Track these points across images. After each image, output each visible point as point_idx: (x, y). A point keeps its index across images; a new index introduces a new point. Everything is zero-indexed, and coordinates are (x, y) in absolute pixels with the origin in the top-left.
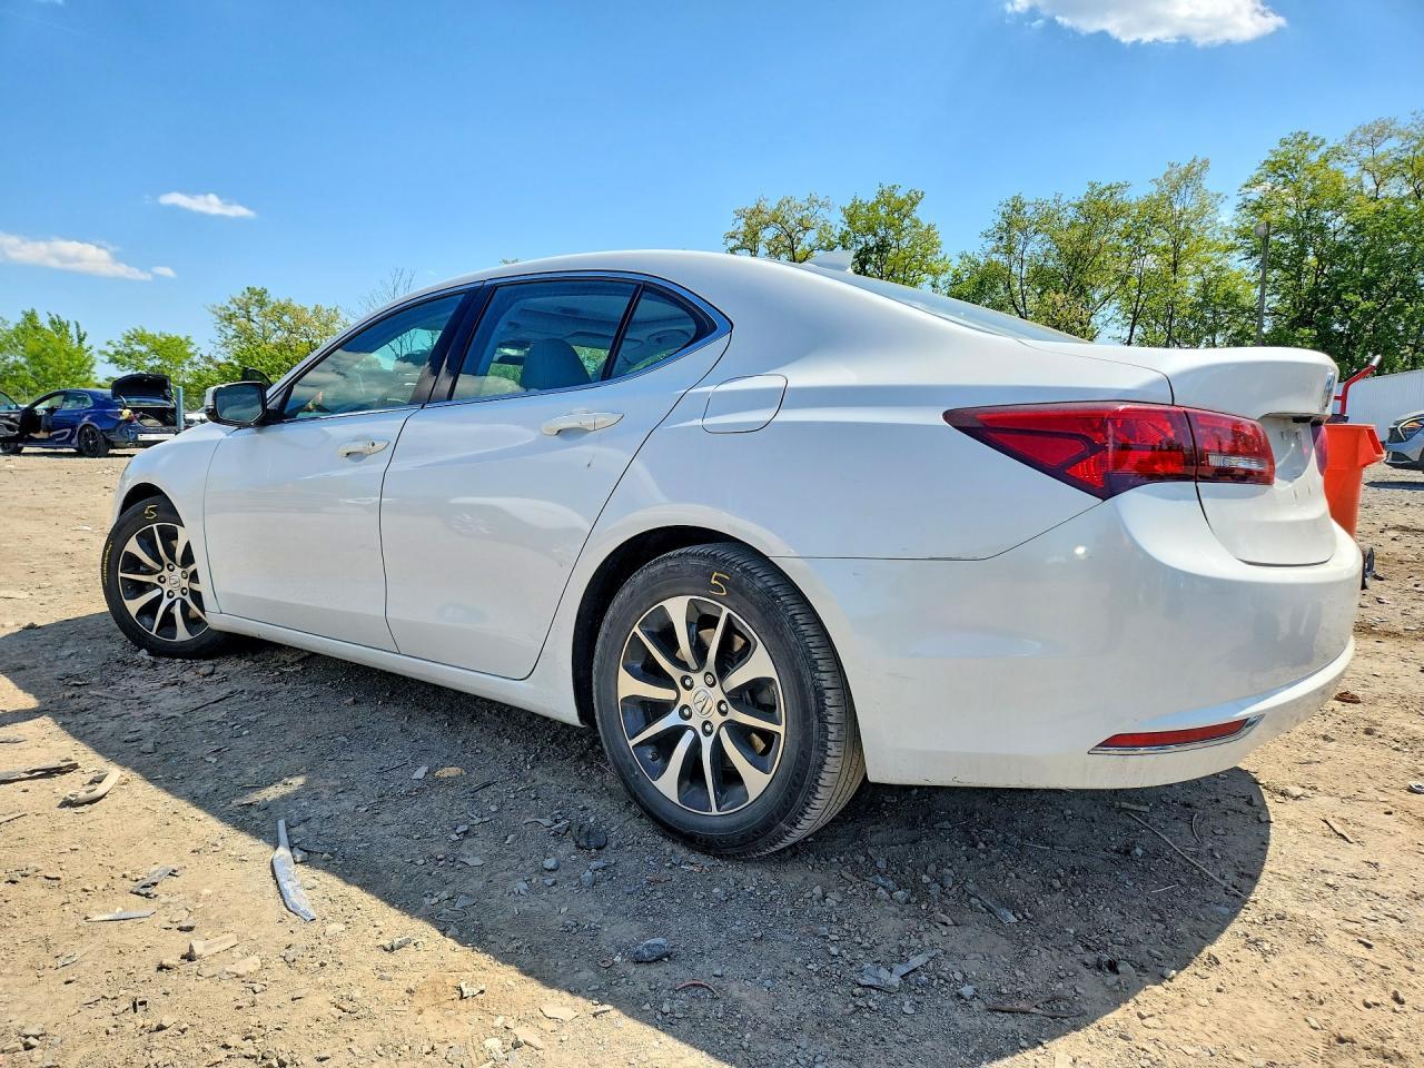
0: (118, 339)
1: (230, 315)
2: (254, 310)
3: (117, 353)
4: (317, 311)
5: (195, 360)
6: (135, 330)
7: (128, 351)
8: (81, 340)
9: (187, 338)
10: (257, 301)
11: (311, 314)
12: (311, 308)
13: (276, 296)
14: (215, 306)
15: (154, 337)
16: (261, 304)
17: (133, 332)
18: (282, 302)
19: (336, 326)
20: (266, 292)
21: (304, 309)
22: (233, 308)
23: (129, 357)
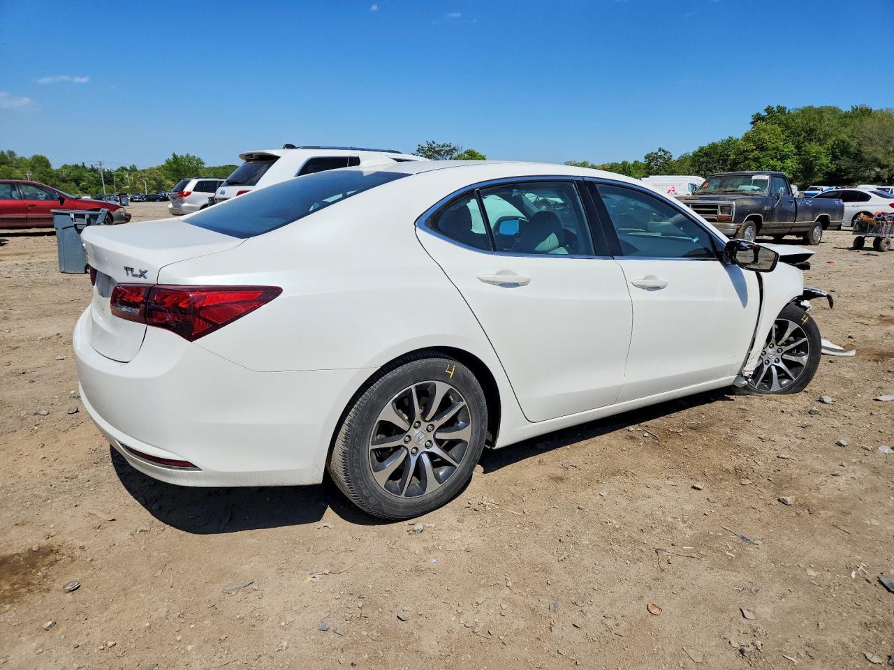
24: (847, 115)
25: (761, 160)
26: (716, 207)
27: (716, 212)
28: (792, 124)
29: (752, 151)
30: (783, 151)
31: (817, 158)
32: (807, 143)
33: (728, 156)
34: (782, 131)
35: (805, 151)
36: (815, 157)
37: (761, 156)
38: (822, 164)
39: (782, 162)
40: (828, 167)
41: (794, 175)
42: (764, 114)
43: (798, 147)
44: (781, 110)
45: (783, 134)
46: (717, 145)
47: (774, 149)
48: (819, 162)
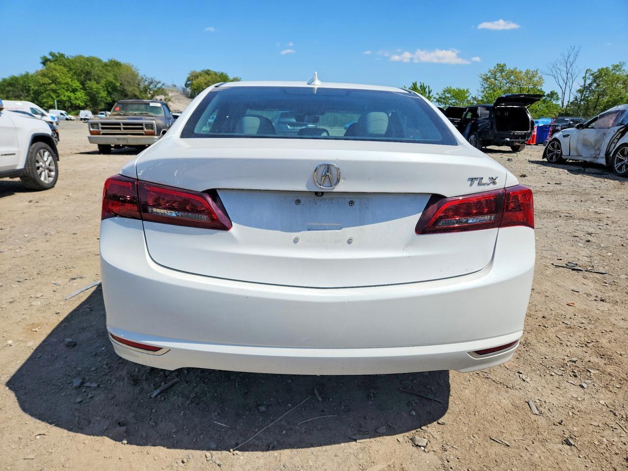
0: (440, 92)
1: (487, 78)
2: (498, 74)
3: (440, 98)
4: (527, 73)
5: (469, 99)
6: (448, 88)
7: (444, 97)
8: (429, 93)
9: (467, 90)
10: (500, 70)
11: (524, 74)
12: (524, 71)
13: (510, 67)
14: (482, 74)
15: (454, 90)
16: (502, 71)
17: (446, 88)
18: (512, 69)
19: (536, 79)
20: (505, 65)
21: (521, 72)
22: (489, 74)
23: (444, 99)
24: (106, 65)
25: (59, 91)
26: (141, 124)
27: (142, 129)
28: (73, 67)
29: (50, 84)
30: (72, 86)
31: (98, 93)
32: (88, 82)
33: (29, 87)
34: (68, 71)
35: (89, 87)
36: (96, 91)
37: (58, 88)
38: (102, 97)
39: (74, 93)
40: (106, 99)
41: (86, 104)
42: (50, 57)
43: (82, 83)
44: (62, 55)
45: (69, 73)
46: (17, 78)
47: (65, 84)
48: (100, 95)
